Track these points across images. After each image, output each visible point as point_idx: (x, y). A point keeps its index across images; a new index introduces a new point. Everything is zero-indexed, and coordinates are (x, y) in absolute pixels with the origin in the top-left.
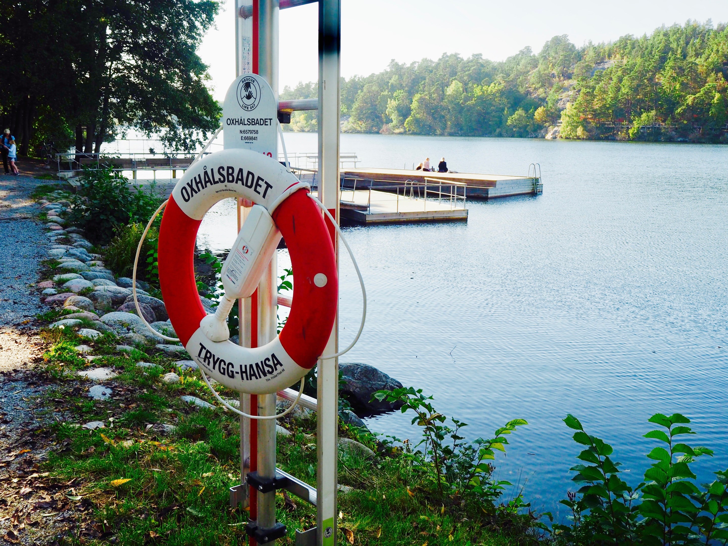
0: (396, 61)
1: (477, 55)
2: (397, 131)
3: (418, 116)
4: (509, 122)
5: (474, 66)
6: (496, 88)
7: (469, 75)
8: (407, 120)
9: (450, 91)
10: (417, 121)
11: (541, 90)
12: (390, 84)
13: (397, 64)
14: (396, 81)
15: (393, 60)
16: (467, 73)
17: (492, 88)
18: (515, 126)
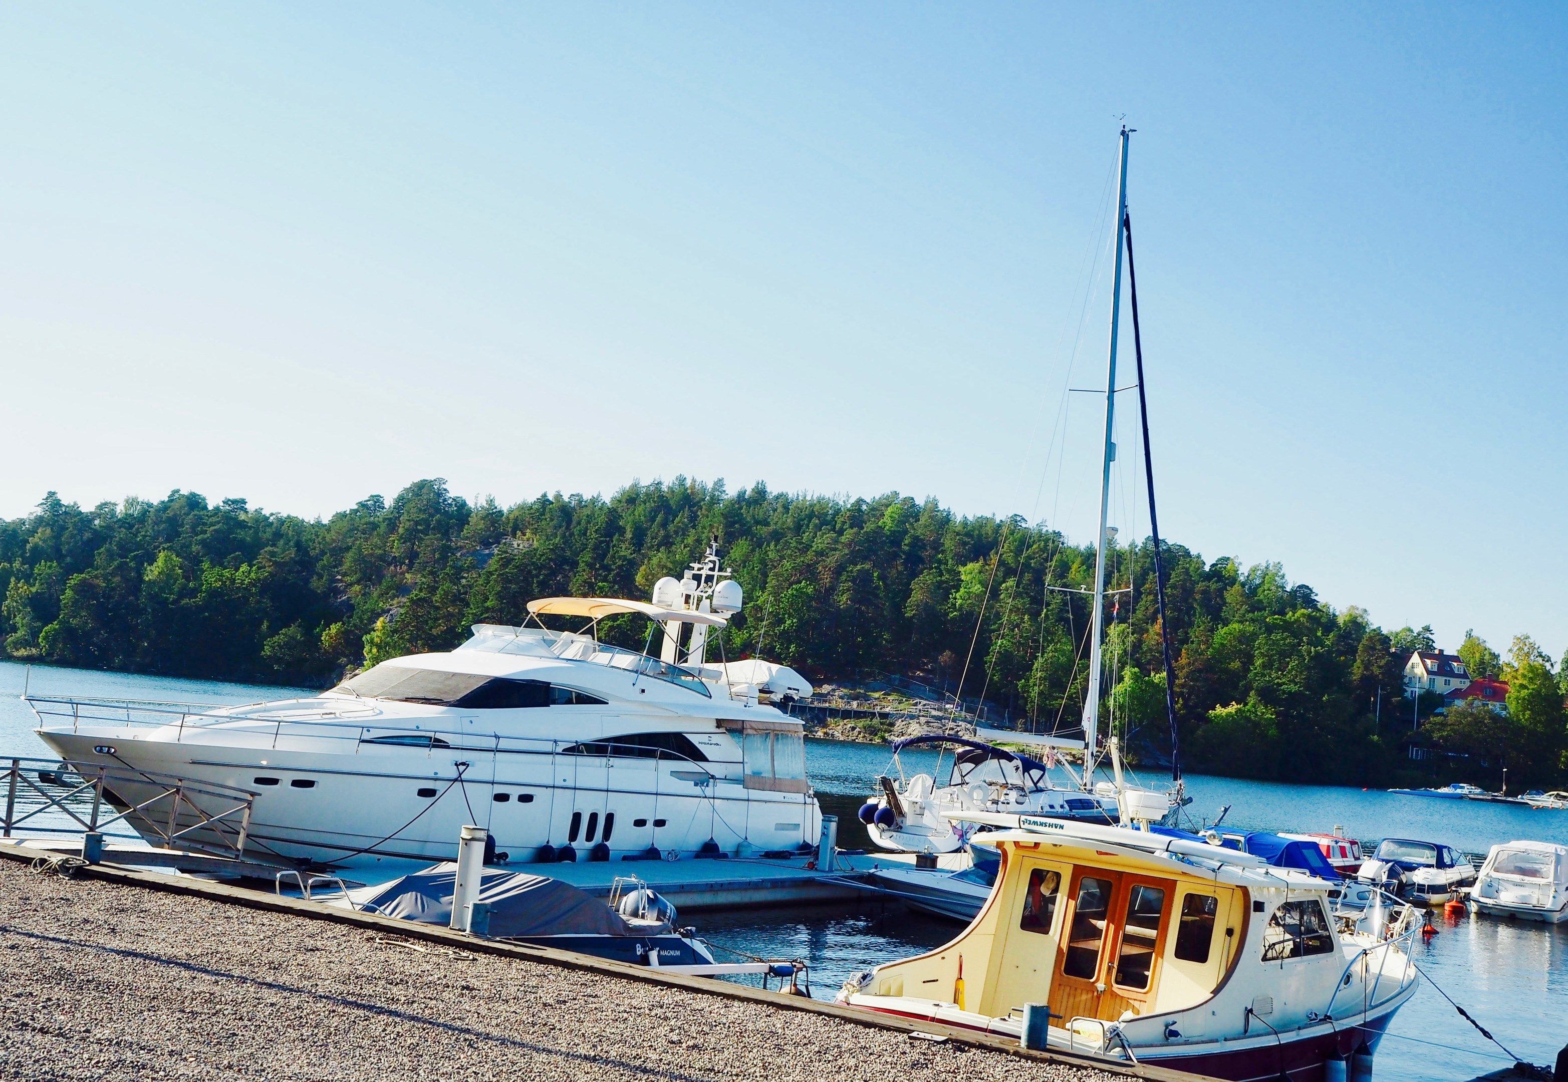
0: (59, 496)
1: (234, 502)
2: (22, 652)
3: (74, 622)
4: (267, 651)
5: (219, 522)
6: (253, 575)
7: (203, 543)
8: (46, 628)
9: (152, 572)
10: (69, 634)
11: (357, 588)
12: (28, 546)
13: (57, 504)
14: (44, 541)
15: (52, 494)
16: (199, 538)
17: (244, 574)
18: (279, 661)
